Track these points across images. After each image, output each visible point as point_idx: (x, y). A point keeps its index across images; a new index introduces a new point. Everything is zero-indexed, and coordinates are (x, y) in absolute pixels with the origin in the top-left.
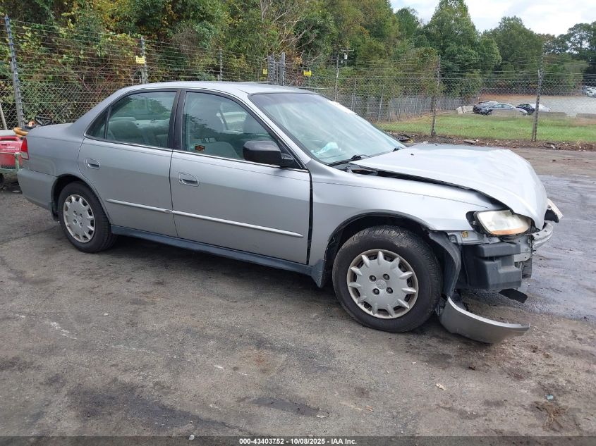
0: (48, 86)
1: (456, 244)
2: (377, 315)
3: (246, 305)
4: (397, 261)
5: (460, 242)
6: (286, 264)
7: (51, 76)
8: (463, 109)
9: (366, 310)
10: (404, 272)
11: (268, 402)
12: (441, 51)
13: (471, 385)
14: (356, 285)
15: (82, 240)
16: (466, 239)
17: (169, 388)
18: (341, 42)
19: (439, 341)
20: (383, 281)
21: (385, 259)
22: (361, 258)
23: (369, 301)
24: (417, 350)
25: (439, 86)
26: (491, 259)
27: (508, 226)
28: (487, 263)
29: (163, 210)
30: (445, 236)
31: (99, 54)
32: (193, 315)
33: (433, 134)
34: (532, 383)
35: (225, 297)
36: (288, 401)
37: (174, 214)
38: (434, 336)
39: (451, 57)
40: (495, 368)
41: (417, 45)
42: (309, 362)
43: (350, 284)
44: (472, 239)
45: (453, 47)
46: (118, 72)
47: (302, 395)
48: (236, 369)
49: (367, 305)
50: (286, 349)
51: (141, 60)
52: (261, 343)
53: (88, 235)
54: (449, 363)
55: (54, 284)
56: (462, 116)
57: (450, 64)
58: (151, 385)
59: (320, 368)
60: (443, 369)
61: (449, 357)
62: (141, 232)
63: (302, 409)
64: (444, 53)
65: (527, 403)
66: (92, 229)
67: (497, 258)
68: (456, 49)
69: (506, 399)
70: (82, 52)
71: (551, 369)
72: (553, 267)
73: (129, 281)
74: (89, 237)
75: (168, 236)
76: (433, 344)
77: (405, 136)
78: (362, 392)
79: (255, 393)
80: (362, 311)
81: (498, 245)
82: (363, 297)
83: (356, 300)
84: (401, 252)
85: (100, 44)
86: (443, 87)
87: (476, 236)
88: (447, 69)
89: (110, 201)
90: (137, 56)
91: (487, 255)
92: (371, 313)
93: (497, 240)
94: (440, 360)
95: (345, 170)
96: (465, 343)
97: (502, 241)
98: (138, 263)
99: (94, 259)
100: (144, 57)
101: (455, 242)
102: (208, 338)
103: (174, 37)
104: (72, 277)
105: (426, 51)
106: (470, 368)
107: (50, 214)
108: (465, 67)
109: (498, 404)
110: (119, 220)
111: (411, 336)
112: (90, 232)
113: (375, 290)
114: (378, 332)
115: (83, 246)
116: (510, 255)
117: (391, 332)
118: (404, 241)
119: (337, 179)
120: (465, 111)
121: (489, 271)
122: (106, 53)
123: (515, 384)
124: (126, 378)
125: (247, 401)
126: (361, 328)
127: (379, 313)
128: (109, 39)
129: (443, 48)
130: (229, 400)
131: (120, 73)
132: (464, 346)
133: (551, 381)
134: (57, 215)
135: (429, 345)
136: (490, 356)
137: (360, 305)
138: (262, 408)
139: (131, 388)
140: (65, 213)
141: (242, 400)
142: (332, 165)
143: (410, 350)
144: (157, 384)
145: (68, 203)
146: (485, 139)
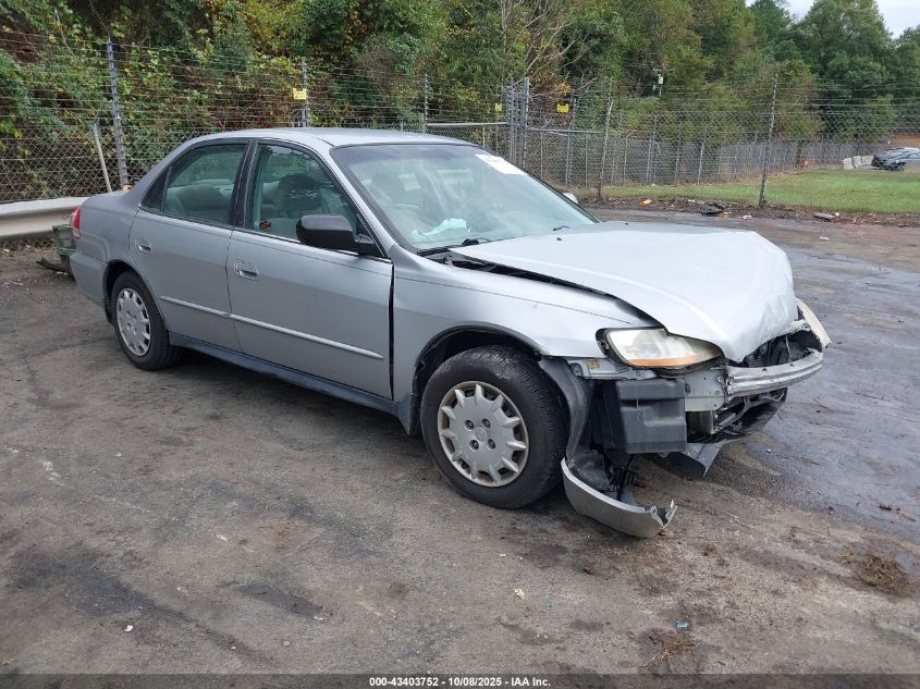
0: (176, 135)
1: (582, 378)
2: (477, 481)
3: (310, 455)
4: (500, 400)
5: (586, 374)
6: (368, 397)
7: (177, 121)
8: (853, 162)
9: (463, 471)
10: (510, 416)
11: (261, 591)
12: (819, 66)
13: (569, 596)
14: (450, 433)
15: (138, 353)
16: (595, 371)
17: (140, 560)
18: (654, 57)
19: (564, 527)
20: (483, 430)
21: (485, 396)
22: (455, 395)
23: (467, 459)
24: (520, 537)
25: (812, 123)
26: (631, 403)
27: (668, 353)
28: (625, 409)
29: (221, 313)
30: (565, 366)
31: (240, 86)
32: (231, 464)
33: (763, 203)
34: (668, 601)
35: (290, 441)
36: (286, 593)
37: (234, 320)
38: (560, 519)
39: (839, 75)
40: (626, 574)
41: (779, 58)
42: (351, 540)
43: (441, 431)
44: (605, 371)
45: (841, 58)
46: (271, 113)
47: (311, 586)
48: (244, 542)
49: (465, 465)
50: (329, 522)
51: (301, 95)
52: (299, 510)
53: (143, 346)
54: (557, 560)
55: (77, 411)
56: (848, 174)
57: (835, 87)
58: (121, 554)
59: (360, 551)
60: (542, 568)
61: (563, 550)
62: (203, 343)
63: (301, 606)
64: (826, 68)
65: (641, 628)
66: (148, 337)
67: (643, 402)
68: (848, 62)
69: (610, 621)
70: (219, 86)
71: (718, 583)
72: (833, 424)
73: (175, 412)
74: (146, 348)
75: (231, 351)
76: (551, 529)
77: (716, 206)
78: (399, 591)
79: (248, 577)
80: (459, 472)
81: (650, 383)
82: (459, 452)
83: (450, 457)
84: (504, 386)
85: (247, 73)
86: (820, 125)
87: (613, 366)
88: (830, 95)
89: (163, 297)
90: (295, 89)
91: (623, 396)
92: (470, 477)
93: (650, 375)
94: (546, 555)
95: (443, 261)
96: (602, 533)
97: (658, 377)
98: (205, 387)
99: (149, 379)
100: (305, 90)
101: (579, 374)
102: (232, 497)
103: (359, 59)
104: (108, 402)
105: (790, 67)
106: (585, 570)
107: (103, 314)
108: (861, 92)
109: (593, 627)
110: (176, 325)
111: (524, 516)
112: (146, 342)
113: (474, 441)
114: (479, 505)
115: (138, 360)
116: (676, 400)
117: (497, 508)
118: (508, 371)
119: (425, 274)
120: (858, 163)
121: (627, 422)
122: (253, 86)
123: (640, 600)
124: (93, 543)
125: (232, 586)
126: (457, 499)
127: (480, 478)
128: (262, 66)
129: (824, 61)
130: (208, 582)
131: (276, 113)
132: (596, 537)
133: (703, 602)
134: (111, 316)
135: (542, 531)
136: (631, 555)
137: (455, 464)
138: (246, 599)
139: (91, 556)
140: (119, 313)
141: (226, 585)
142: (423, 254)
143: (509, 537)
144: (130, 553)
145: (121, 300)
146: (851, 212)
